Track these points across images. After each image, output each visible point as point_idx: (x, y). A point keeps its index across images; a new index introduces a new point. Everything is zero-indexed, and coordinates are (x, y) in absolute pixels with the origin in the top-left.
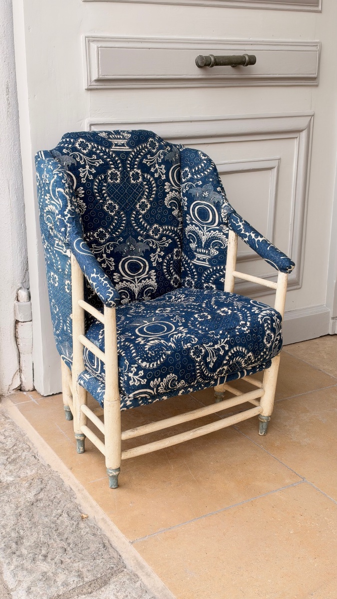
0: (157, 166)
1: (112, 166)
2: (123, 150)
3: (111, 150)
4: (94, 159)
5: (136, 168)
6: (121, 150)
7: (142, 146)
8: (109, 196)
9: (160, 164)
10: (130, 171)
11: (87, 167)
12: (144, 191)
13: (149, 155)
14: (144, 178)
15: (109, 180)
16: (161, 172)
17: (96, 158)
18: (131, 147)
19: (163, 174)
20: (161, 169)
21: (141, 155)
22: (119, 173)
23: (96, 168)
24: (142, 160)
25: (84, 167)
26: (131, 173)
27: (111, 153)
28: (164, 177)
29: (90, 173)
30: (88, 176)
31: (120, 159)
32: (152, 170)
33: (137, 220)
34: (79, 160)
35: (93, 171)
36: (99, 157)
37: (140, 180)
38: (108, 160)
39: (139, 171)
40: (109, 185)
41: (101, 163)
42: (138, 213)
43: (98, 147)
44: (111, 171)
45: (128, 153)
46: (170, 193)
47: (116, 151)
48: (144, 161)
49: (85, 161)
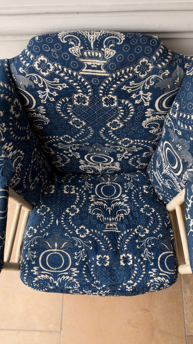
0: (141, 93)
1: (79, 91)
2: (97, 74)
3: (81, 73)
4: (56, 83)
5: (110, 94)
6: (94, 74)
7: (125, 71)
8: (74, 114)
9: (145, 91)
10: (103, 96)
11: (48, 90)
12: (118, 114)
13: (133, 82)
14: (120, 103)
15: (76, 103)
16: (145, 100)
17: (58, 82)
18: (108, 71)
19: (146, 101)
20: (146, 96)
21: (121, 81)
22: (87, 97)
23: (58, 91)
24: (121, 86)
25: (43, 89)
26: (104, 99)
27: (79, 77)
28: (148, 104)
29: (51, 96)
30: (48, 98)
31: (90, 84)
32: (134, 96)
33: (106, 133)
34: (37, 83)
35: (55, 94)
36: (62, 81)
37: (115, 104)
38: (75, 84)
39: (115, 97)
40: (75, 106)
41: (65, 87)
42: (108, 129)
43: (63, 69)
44: (78, 95)
45: (103, 79)
46: (151, 117)
47: (87, 75)
48: (124, 88)
49: (44, 84)
